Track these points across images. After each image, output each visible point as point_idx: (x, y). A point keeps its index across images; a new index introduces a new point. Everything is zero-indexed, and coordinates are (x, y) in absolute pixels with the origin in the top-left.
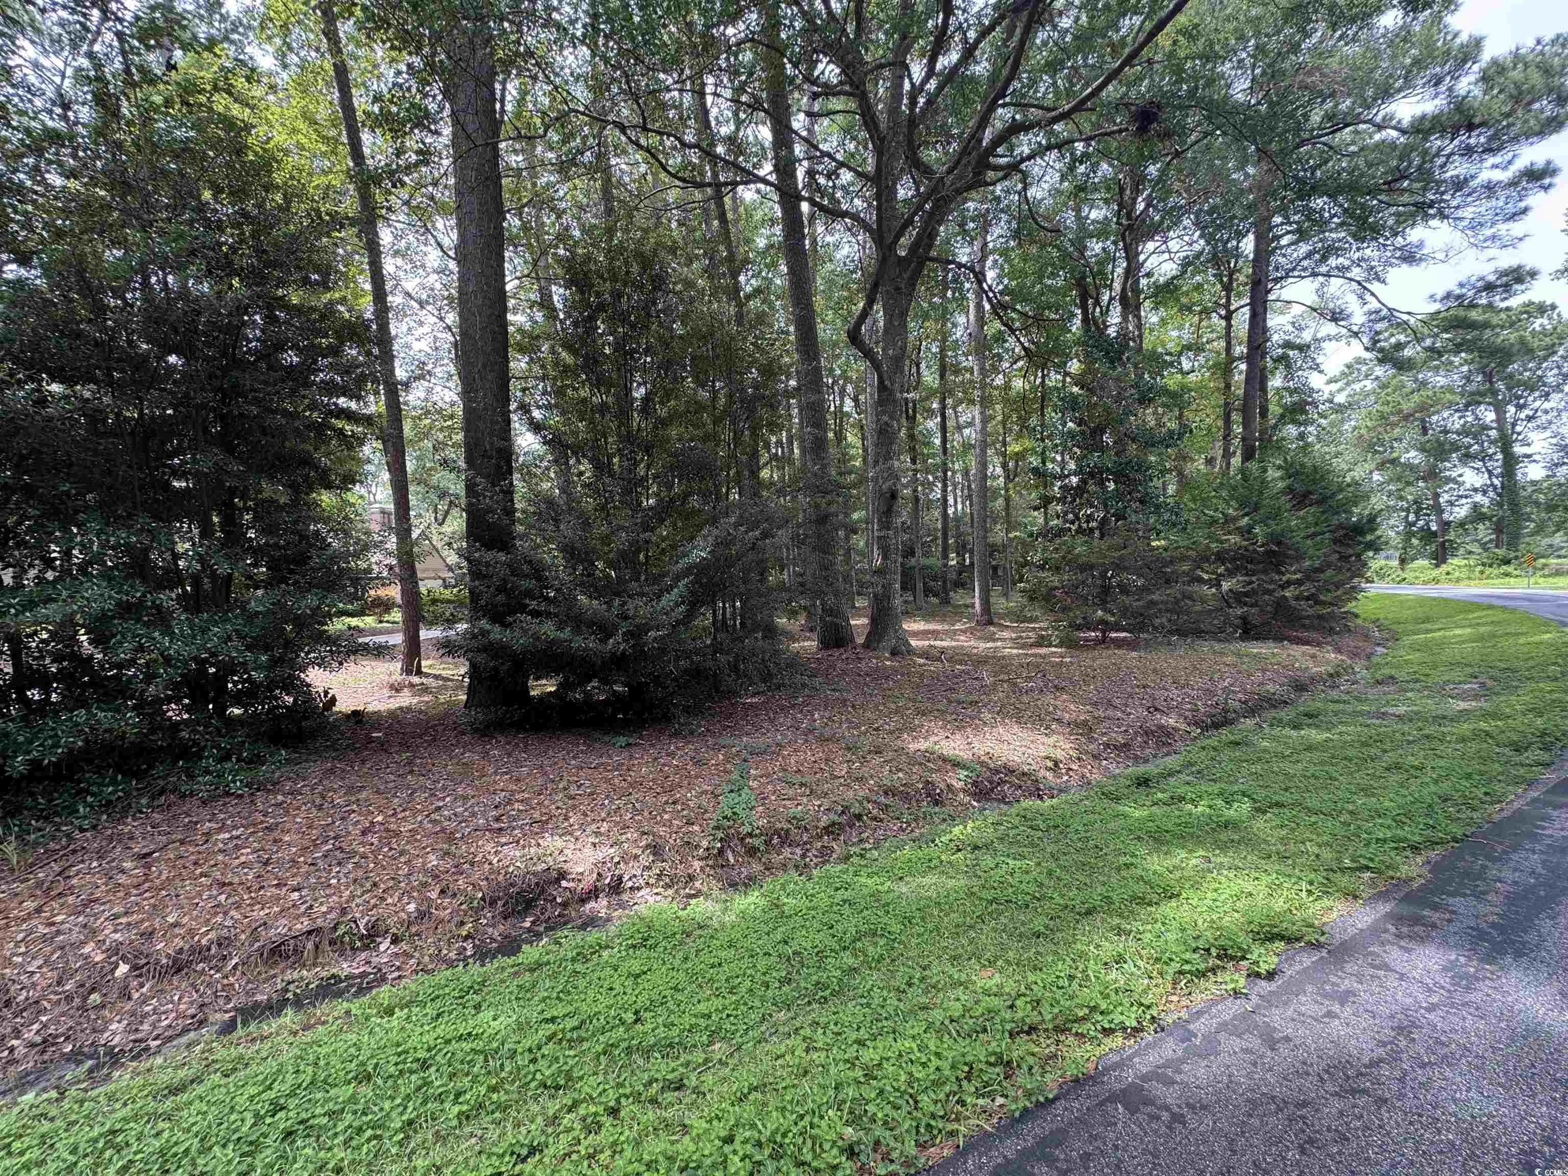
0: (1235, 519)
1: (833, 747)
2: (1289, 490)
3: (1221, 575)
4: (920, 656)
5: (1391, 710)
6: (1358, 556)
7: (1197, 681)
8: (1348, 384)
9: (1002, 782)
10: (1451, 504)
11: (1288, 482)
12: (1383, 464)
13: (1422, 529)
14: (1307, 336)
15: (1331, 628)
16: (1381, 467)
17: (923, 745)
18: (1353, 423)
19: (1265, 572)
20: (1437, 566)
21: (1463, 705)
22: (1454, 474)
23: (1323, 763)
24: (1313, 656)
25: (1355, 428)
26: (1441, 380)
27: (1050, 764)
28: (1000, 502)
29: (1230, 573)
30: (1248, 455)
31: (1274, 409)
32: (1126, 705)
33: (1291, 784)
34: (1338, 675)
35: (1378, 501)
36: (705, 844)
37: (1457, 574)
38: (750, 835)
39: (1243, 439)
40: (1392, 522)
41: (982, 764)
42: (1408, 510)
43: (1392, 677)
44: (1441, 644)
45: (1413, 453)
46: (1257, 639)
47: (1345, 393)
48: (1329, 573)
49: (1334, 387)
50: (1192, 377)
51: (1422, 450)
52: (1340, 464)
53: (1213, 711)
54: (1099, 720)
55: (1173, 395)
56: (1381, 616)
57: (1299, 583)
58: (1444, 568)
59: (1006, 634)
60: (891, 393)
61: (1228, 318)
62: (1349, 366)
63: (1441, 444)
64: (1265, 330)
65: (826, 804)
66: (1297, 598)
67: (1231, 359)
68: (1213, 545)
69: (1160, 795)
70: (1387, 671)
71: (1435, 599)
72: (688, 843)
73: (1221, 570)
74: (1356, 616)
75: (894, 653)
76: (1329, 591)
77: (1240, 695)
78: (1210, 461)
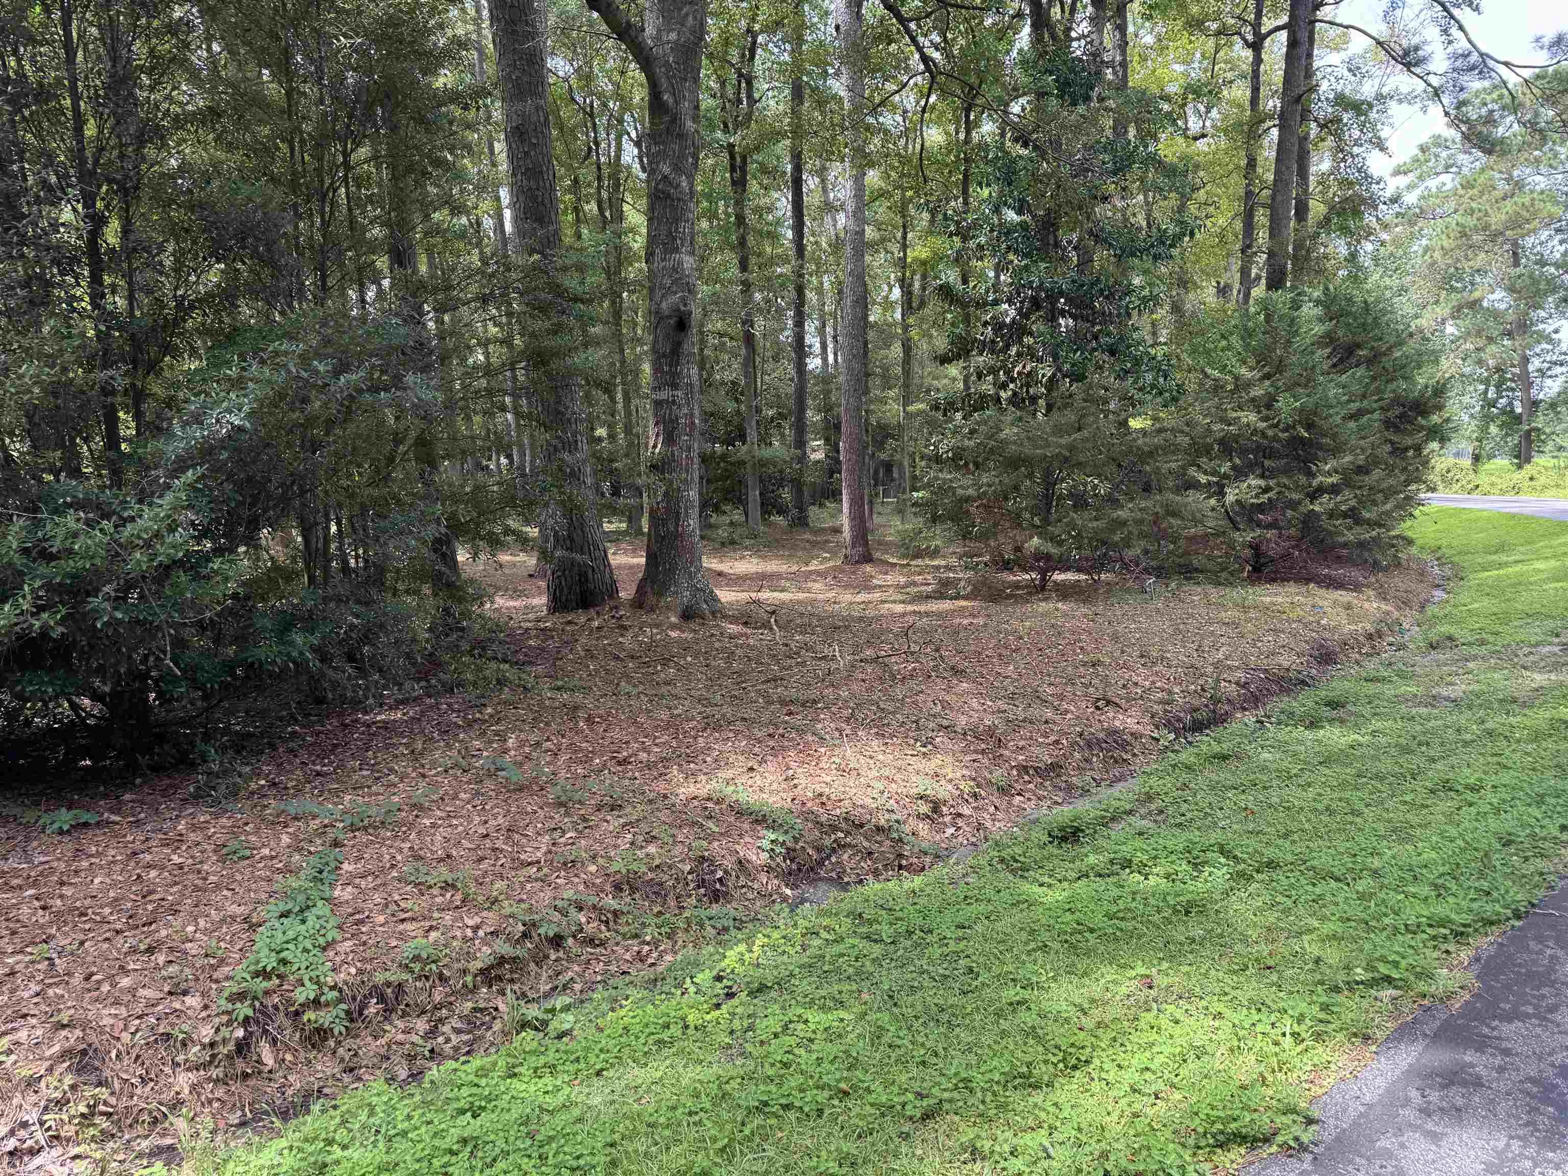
0: (1249, 384)
1: (530, 804)
2: (1329, 339)
3: (1225, 476)
4: (734, 620)
5: (1445, 691)
6: (1418, 449)
7: (1178, 653)
8: (1421, 178)
9: (840, 846)
10: (1542, 373)
11: (1329, 326)
12: (1459, 308)
13: (1503, 412)
14: (1368, 90)
15: (1376, 562)
16: (1457, 313)
17: (703, 787)
18: (1424, 242)
19: (1286, 471)
20: (1520, 467)
21: (1539, 679)
22: (1549, 329)
23: (1343, 785)
24: (1348, 607)
25: (1426, 250)
26: (1540, 182)
27: (924, 808)
28: (897, 350)
29: (1240, 473)
30: (1275, 283)
31: (1317, 209)
32: (1061, 697)
33: (1294, 826)
34: (1380, 634)
35: (1448, 366)
36: (206, 1033)
37: (1542, 480)
38: (316, 1003)
39: (1271, 254)
40: (1466, 399)
41: (808, 815)
42: (1487, 382)
43: (1450, 638)
44: (1518, 584)
45: (1499, 294)
46: (1272, 580)
47: (1418, 192)
48: (1377, 473)
49: (1402, 181)
50: (1201, 145)
51: (1511, 290)
52: (1404, 306)
53: (1196, 702)
54: (1014, 725)
55: (1170, 171)
56: (1444, 543)
57: (1334, 490)
58: (1528, 469)
59: (890, 579)
60: (675, 119)
61: (1256, 46)
62: (1423, 149)
63: (1535, 282)
64: (1309, 73)
65: (491, 919)
66: (1331, 515)
67: (1258, 119)
68: (1215, 427)
69: (1092, 859)
70: (1445, 629)
71: (1513, 516)
72: (167, 1036)
73: (1225, 468)
74: (1410, 542)
75: (688, 615)
76: (1374, 503)
77: (1240, 674)
78: (1223, 291)
